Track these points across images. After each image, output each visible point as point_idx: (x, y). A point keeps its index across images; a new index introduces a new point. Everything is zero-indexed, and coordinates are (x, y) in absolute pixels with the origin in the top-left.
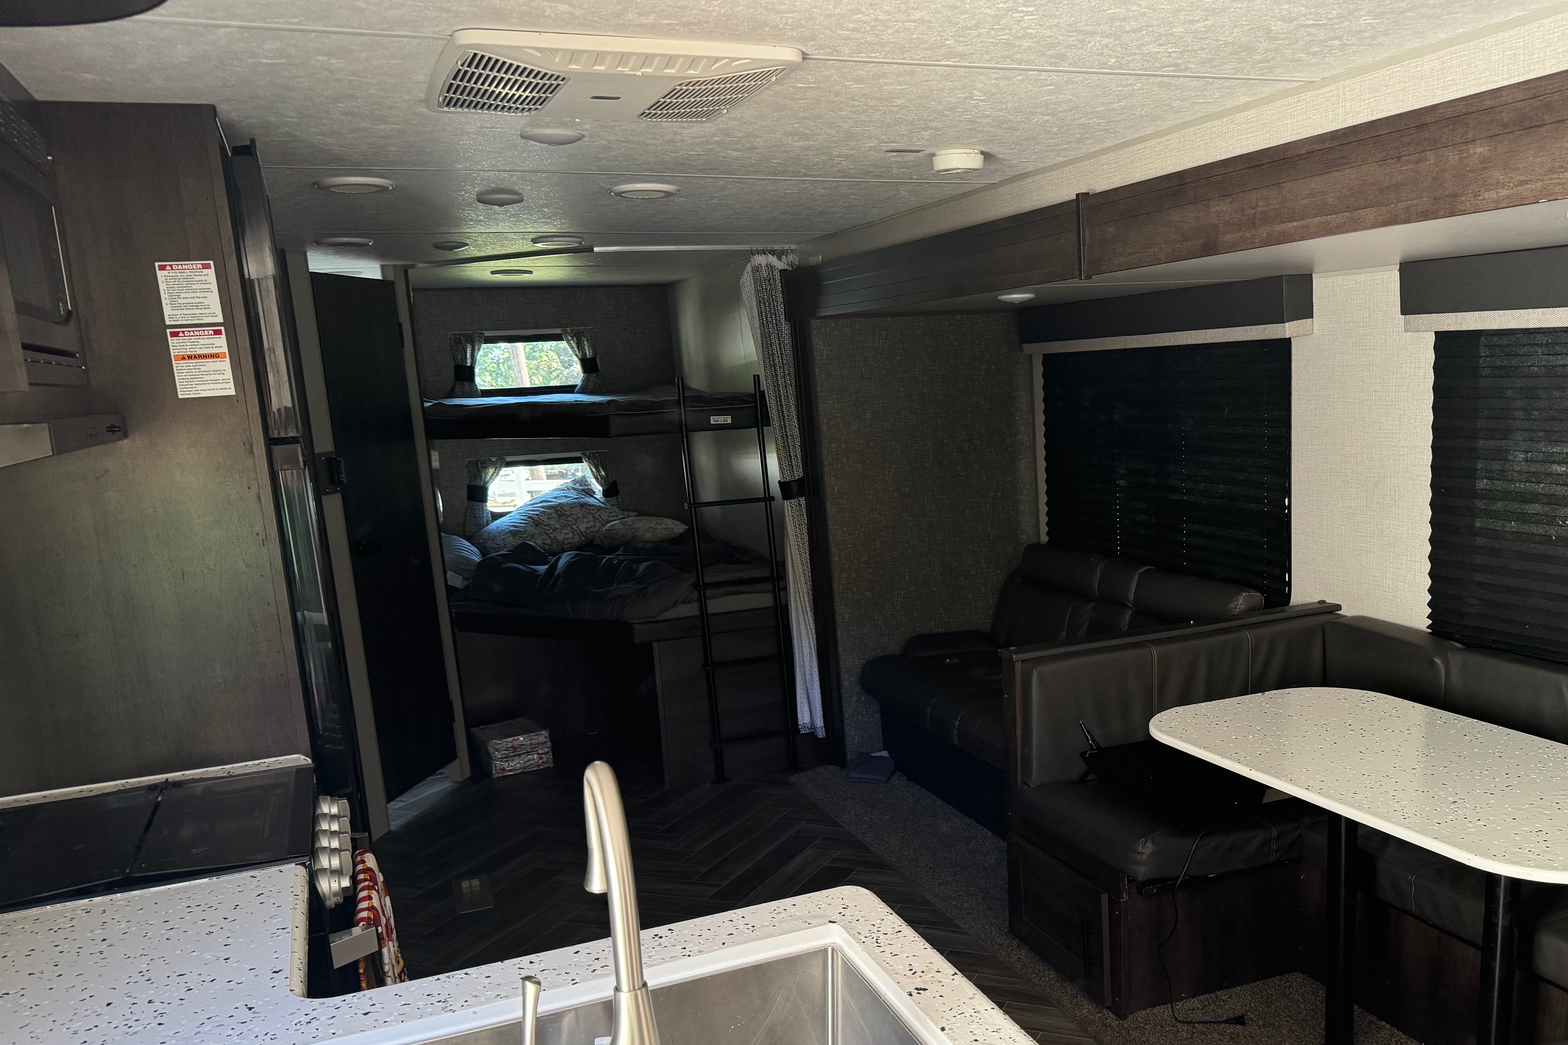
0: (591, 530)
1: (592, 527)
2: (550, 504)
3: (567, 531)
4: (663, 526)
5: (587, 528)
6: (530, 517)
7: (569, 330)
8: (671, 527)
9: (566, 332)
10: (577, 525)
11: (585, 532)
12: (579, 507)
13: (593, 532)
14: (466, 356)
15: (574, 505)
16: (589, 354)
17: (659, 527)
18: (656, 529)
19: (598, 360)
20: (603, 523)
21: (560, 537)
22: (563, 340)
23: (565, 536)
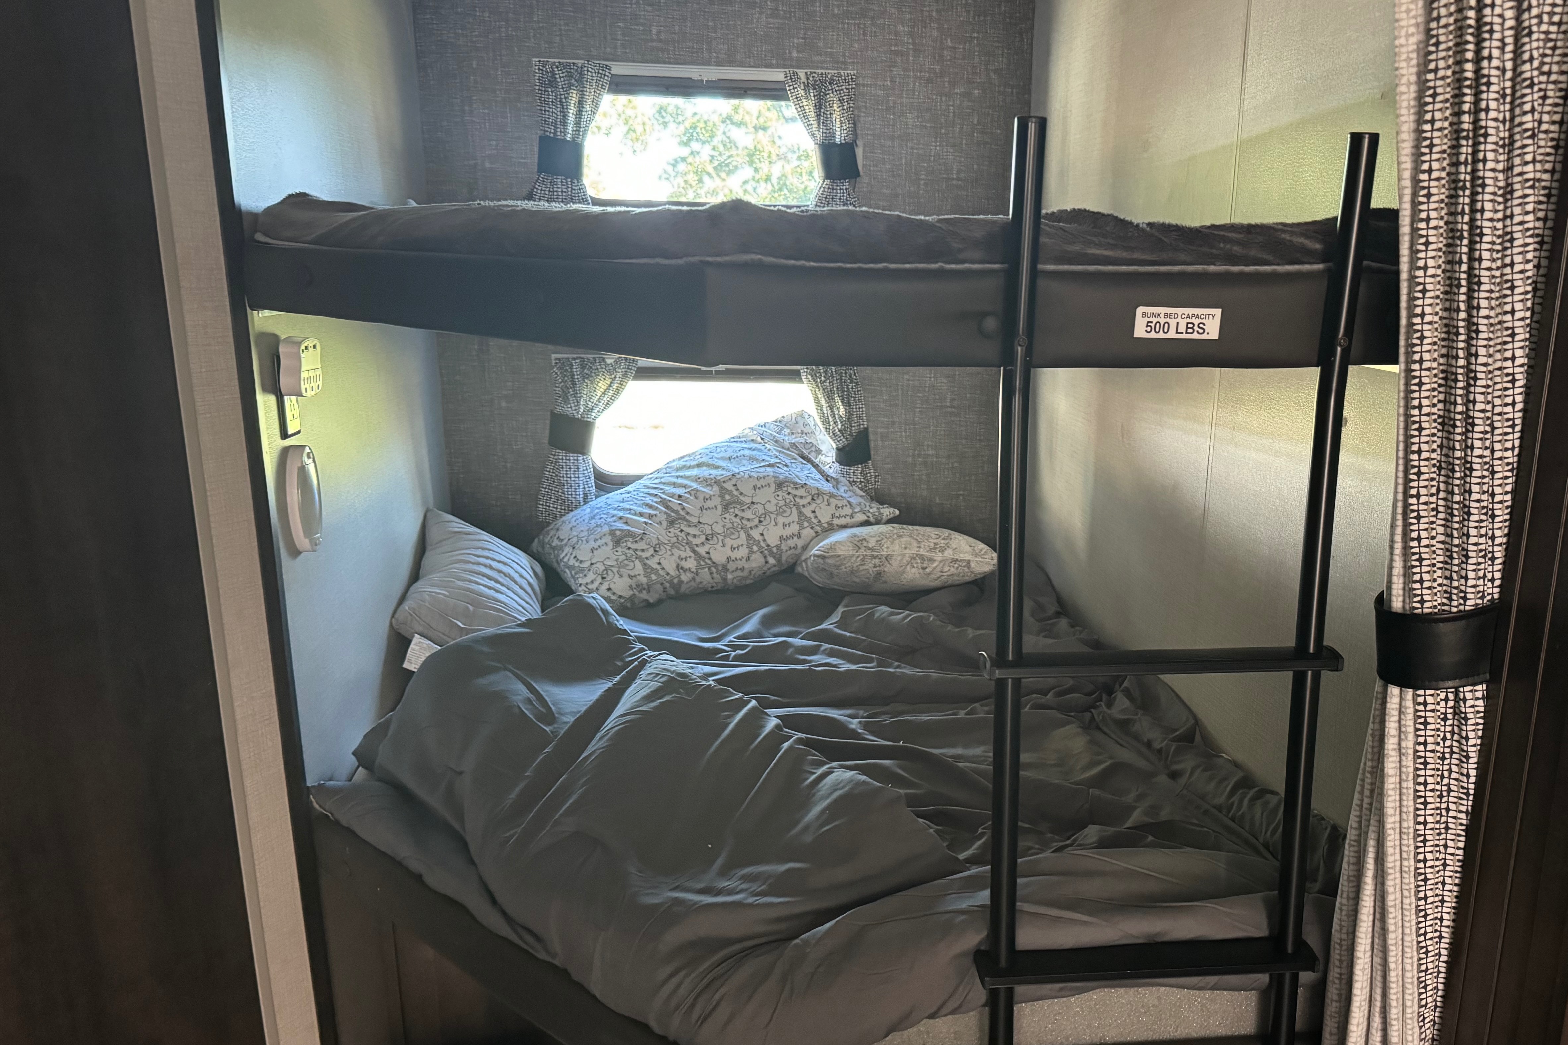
0: (791, 543)
1: (792, 536)
2: (714, 472)
3: (736, 543)
4: (948, 553)
5: (781, 538)
6: (664, 502)
7: (802, 73)
8: (967, 557)
9: (794, 78)
10: (761, 529)
11: (778, 547)
12: (773, 486)
13: (795, 548)
14: (565, 116)
15: (763, 482)
16: (839, 137)
17: (938, 556)
18: (931, 560)
19: (859, 152)
20: (818, 529)
21: (719, 555)
22: (787, 99)
23: (730, 553)
